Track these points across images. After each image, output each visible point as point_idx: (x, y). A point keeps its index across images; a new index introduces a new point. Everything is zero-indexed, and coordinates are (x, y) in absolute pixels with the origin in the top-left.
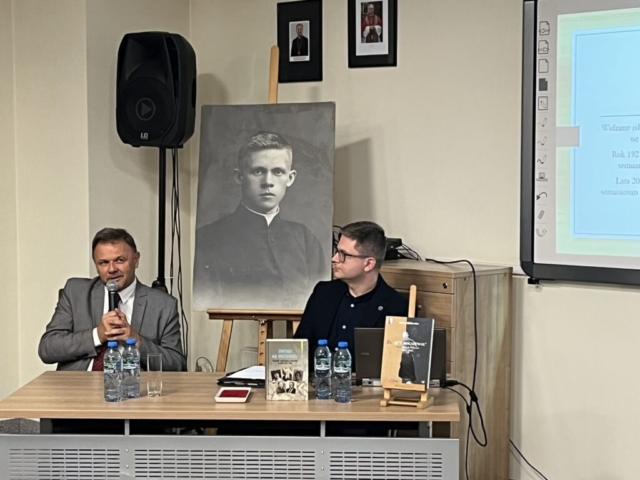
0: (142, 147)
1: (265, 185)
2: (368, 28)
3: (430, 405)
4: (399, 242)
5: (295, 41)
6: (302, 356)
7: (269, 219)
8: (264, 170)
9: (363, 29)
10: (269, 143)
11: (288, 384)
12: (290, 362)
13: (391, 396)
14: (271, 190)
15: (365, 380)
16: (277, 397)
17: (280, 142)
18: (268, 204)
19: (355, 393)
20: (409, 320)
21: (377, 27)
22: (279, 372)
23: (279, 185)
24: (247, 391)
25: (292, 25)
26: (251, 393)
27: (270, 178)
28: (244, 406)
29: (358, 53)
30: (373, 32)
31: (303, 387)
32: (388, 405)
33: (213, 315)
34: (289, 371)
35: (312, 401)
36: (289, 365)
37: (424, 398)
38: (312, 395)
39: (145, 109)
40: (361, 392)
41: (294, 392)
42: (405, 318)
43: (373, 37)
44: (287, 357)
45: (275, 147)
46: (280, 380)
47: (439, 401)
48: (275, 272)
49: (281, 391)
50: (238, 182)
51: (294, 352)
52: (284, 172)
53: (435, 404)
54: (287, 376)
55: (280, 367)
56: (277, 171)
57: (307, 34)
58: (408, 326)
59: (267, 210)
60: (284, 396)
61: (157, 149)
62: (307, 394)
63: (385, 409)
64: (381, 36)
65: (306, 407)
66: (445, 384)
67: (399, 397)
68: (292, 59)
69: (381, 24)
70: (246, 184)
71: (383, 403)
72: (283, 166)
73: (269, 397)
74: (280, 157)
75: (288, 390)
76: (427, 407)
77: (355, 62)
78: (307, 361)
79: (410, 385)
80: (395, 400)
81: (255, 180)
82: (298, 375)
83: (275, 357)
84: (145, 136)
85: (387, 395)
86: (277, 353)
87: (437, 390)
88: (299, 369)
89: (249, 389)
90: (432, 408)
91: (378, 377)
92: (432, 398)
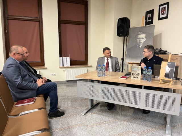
0: (121, 37)
1: (140, 41)
2: (162, 12)
3: (173, 84)
4: (167, 51)
5: (148, 18)
6: (139, 70)
7: (140, 47)
8: (140, 38)
9: (161, 13)
10: (141, 33)
11: (136, 76)
12: (137, 71)
13: (162, 81)
14: (141, 42)
15: (156, 77)
16: (133, 79)
17: (144, 33)
18: (140, 44)
19: (152, 79)
20: (168, 62)
21: (164, 12)
22: (134, 73)
23: (142, 41)
24: (127, 77)
25: (148, 15)
26: (128, 77)
27: (141, 40)
28: (125, 80)
29: (160, 17)
30: (163, 13)
31: (140, 77)
32: (161, 83)
33: (129, 63)
34: (136, 73)
35: (142, 80)
36: (136, 72)
37: (171, 82)
38: (141, 79)
39: (121, 30)
40: (155, 79)
41: (137, 78)
42: (167, 62)
43: (164, 14)
44: (136, 70)
45: (142, 34)
46: (134, 75)
47: (175, 83)
48: (141, 56)
49: (134, 77)
50: (135, 40)
51: (138, 69)
52: (144, 38)
53: (174, 84)
54: (136, 74)
55: (134, 72)
56: (142, 38)
57: (151, 16)
58: (168, 64)
59: (140, 45)
60: (135, 79)
61: (123, 37)
62: (140, 79)
63: (160, 84)
64: (165, 13)
65: (140, 82)
66: (177, 79)
67: (164, 81)
68: (148, 21)
69: (165, 11)
70: (137, 41)
71: (160, 83)
72: (144, 37)
73: (131, 79)
74: (143, 36)
75: (136, 77)
76: (172, 85)
77: (160, 19)
78: (141, 71)
79: (167, 79)
80: (163, 82)
81: (138, 40)
82: (138, 74)
83: (133, 70)
84: (121, 35)
85: (161, 81)
86: (134, 69)
87: (175, 80)
88: (139, 73)
89: (128, 76)
90: (173, 85)
91: (159, 76)
92: (174, 83)
